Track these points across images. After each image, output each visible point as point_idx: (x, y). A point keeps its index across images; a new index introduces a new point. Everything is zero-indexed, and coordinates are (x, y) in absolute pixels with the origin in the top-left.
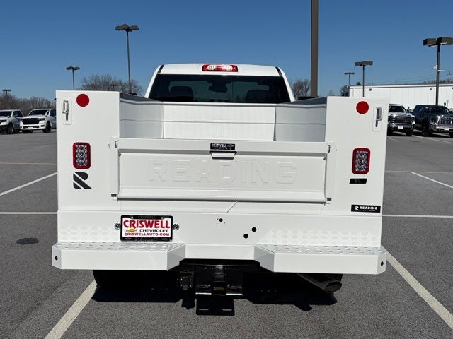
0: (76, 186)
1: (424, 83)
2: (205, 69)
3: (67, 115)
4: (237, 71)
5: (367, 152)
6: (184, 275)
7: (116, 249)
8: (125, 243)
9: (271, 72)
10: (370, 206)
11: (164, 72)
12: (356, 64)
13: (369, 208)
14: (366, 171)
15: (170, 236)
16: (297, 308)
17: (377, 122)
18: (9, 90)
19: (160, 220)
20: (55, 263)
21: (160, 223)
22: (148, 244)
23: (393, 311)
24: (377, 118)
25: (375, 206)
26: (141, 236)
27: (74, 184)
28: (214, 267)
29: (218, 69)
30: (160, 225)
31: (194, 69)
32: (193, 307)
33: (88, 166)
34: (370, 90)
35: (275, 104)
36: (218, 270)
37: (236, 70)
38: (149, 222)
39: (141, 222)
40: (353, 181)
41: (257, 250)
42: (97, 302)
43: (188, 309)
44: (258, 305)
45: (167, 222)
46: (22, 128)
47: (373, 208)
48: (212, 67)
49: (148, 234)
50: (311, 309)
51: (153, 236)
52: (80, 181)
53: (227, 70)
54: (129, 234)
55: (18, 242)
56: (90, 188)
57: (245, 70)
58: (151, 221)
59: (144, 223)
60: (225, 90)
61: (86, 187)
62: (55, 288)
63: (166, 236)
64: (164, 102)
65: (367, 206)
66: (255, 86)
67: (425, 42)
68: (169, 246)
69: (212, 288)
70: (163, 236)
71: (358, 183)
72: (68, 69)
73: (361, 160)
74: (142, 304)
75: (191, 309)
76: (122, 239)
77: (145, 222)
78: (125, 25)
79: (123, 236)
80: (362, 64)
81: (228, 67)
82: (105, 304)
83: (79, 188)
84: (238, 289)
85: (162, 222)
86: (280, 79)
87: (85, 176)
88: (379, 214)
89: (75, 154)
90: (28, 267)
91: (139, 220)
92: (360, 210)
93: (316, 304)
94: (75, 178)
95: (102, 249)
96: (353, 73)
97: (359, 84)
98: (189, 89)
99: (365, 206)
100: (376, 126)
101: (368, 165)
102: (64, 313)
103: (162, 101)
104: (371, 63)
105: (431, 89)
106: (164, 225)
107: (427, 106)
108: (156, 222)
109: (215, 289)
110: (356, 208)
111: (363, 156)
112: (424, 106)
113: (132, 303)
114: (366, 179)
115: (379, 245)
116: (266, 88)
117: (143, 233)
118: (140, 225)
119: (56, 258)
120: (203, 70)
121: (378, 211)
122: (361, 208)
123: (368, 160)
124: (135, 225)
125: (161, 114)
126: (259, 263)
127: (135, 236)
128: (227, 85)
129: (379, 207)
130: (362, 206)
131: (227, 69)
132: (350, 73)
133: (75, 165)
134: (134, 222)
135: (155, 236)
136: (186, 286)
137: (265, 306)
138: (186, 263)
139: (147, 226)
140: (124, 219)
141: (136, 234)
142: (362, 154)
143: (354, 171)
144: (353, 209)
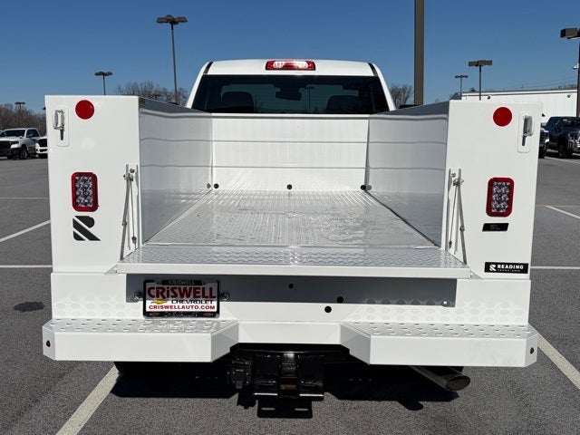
0: (77, 237)
1: (560, 89)
2: (269, 66)
3: (62, 131)
4: (314, 69)
5: (509, 184)
6: (237, 366)
7: (135, 331)
8: (150, 321)
9: (362, 70)
10: (513, 264)
11: (212, 72)
12: (471, 64)
13: (511, 267)
14: (508, 212)
15: (215, 310)
16: (403, 407)
17: (524, 138)
18: (24, 103)
19: (201, 287)
20: (46, 351)
21: (201, 291)
22: (183, 322)
23: (540, 411)
24: (525, 132)
25: (520, 264)
26: (174, 310)
27: (75, 234)
28: (281, 355)
29: (288, 67)
30: (201, 294)
31: (255, 68)
32: (253, 405)
33: (95, 207)
34: (489, 98)
35: (367, 116)
36: (287, 358)
37: (312, 67)
38: (185, 289)
39: (172, 289)
40: (487, 227)
41: (344, 330)
42: (117, 398)
43: (246, 408)
44: (346, 402)
45: (211, 289)
46: (39, 152)
47: (517, 267)
48: (279, 63)
49: (183, 307)
50: (421, 407)
51: (190, 310)
52: (83, 230)
53: (300, 68)
54: (155, 307)
55: (16, 308)
56: (98, 240)
57: (326, 68)
58: (188, 287)
59: (177, 291)
60: (298, 97)
61: (92, 238)
62: (61, 376)
63: (210, 310)
64: (214, 114)
65: (509, 264)
66: (339, 91)
67: (563, 33)
68: (215, 324)
69: (278, 385)
70: (205, 310)
71: (495, 230)
72: (97, 74)
73: (500, 195)
74: (182, 400)
75: (251, 409)
76: (146, 314)
77: (180, 289)
78: (170, 16)
79: (148, 310)
80: (479, 64)
81: (302, 64)
82: (129, 400)
83: (82, 239)
84: (317, 387)
85: (204, 289)
86: (375, 80)
87: (90, 222)
88: (527, 276)
89: (74, 189)
90: (26, 344)
91: (171, 287)
92: (498, 271)
93: (429, 400)
94: (76, 225)
95: (114, 331)
96: (466, 77)
97: (473, 91)
98: (247, 96)
99: (505, 264)
100: (523, 144)
101: (510, 203)
102: (70, 415)
103: (211, 112)
104: (490, 63)
105: (569, 96)
106: (207, 294)
107: (565, 118)
108: (195, 289)
109: (283, 387)
110: (492, 267)
111: (503, 190)
112: (562, 118)
113: (167, 400)
114: (507, 225)
115: (525, 322)
116: (356, 93)
117: (177, 305)
118: (171, 294)
119: (48, 344)
120: (266, 69)
121: (524, 271)
122: (499, 266)
123: (510, 195)
124: (165, 294)
125: (208, 130)
126: (348, 350)
127: (164, 310)
128: (301, 90)
129: (526, 266)
130: (501, 264)
131: (300, 66)
132: (462, 77)
133: (76, 206)
134: (163, 289)
135: (194, 310)
136: (241, 383)
137: (356, 403)
138: (241, 350)
139: (182, 296)
140: (149, 285)
141: (167, 307)
142: (500, 187)
143: (489, 212)
144: (487, 269)
